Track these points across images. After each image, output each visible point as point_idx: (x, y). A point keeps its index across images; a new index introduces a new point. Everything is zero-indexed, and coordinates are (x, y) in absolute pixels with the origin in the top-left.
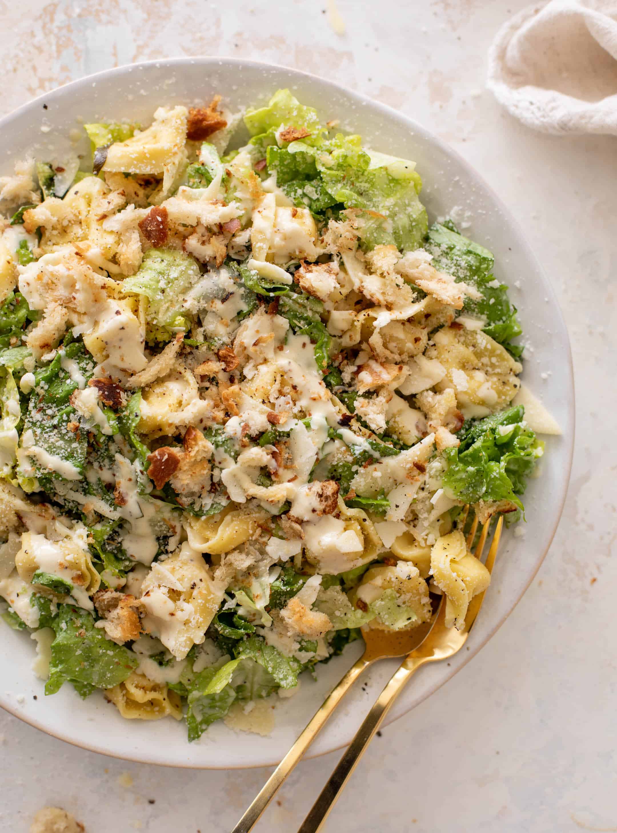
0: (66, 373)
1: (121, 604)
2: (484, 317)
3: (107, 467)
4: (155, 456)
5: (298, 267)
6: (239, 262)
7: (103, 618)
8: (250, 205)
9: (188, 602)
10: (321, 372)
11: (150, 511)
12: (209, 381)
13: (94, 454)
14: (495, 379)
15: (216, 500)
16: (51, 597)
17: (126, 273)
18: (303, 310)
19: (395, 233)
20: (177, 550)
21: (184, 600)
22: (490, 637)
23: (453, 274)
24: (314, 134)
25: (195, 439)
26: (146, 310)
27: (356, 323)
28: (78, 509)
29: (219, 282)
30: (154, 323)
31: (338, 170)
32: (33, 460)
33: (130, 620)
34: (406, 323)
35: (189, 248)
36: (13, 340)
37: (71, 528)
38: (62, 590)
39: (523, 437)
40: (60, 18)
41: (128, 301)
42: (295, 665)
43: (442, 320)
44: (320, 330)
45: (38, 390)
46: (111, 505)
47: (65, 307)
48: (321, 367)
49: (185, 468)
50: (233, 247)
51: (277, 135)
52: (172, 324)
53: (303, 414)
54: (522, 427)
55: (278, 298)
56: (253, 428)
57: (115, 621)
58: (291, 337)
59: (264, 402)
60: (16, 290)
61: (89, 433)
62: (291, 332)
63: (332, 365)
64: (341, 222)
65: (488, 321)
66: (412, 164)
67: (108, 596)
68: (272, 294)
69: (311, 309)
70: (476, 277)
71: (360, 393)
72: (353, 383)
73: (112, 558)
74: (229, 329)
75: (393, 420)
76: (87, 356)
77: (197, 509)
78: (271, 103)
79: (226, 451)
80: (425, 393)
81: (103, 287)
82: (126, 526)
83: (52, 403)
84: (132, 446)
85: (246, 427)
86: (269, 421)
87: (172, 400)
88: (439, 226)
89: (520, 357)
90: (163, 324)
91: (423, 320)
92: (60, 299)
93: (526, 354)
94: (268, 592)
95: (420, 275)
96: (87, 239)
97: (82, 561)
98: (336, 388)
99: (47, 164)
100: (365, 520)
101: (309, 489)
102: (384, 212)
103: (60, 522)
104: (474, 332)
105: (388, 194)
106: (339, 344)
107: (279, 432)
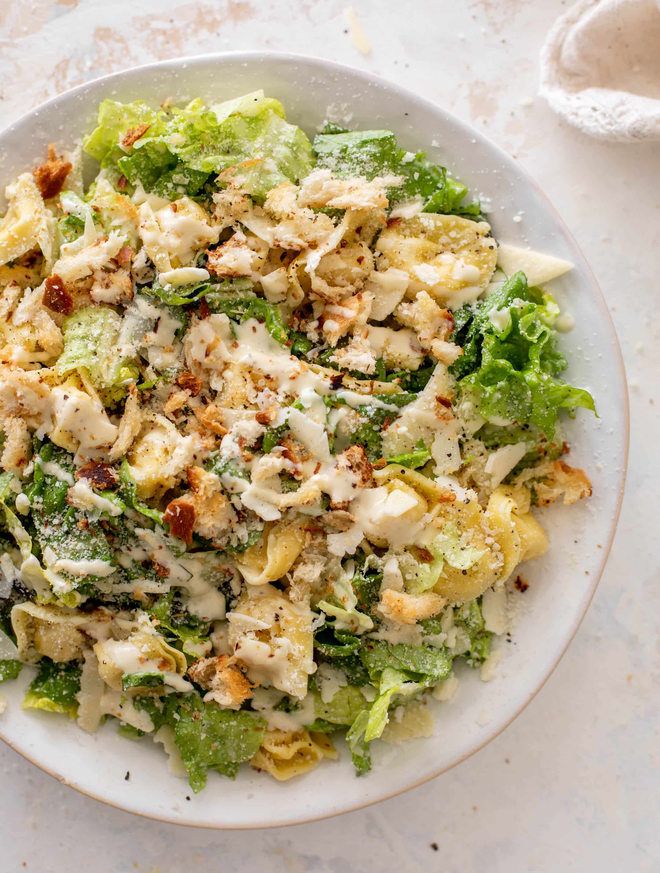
0: (52, 477)
1: (218, 669)
2: (418, 197)
3: (134, 545)
4: (169, 515)
5: (206, 258)
6: (150, 285)
7: (208, 690)
8: (132, 226)
9: (280, 636)
10: (284, 346)
11: (196, 567)
12: (184, 414)
13: (116, 540)
14: (465, 252)
15: (251, 528)
16: (150, 694)
17: (55, 354)
18: (234, 296)
19: (281, 168)
20: (243, 591)
21: (275, 636)
23: (361, 174)
24: (153, 124)
25: (197, 477)
26: (90, 380)
27: (291, 280)
28: (130, 600)
29: (141, 315)
30: (103, 387)
31: (194, 143)
32: (64, 574)
33: (234, 680)
34: (341, 250)
35: (97, 299)
37: (133, 619)
38: (155, 683)
41: (71, 381)
43: (376, 226)
44: (261, 307)
45: (35, 506)
46: (156, 581)
47: (20, 417)
48: (282, 342)
49: (202, 512)
50: (137, 275)
51: (120, 145)
52: (119, 379)
53: (290, 399)
55: (203, 298)
56: (248, 438)
57: (221, 687)
58: (238, 328)
59: (246, 407)
61: (100, 523)
62: (234, 323)
63: (291, 332)
64: (223, 191)
65: (424, 198)
66: (259, 94)
67: (201, 667)
68: (196, 299)
69: (241, 290)
70: (386, 163)
71: (334, 345)
72: (322, 338)
73: (187, 629)
74: (176, 353)
75: (385, 354)
76: (62, 451)
77: (236, 545)
78: (100, 120)
79: (232, 475)
80: (400, 308)
81: (41, 381)
82: (182, 592)
83: (54, 512)
85: (240, 441)
86: (260, 423)
87: (158, 452)
88: (321, 138)
89: (481, 213)
90: (112, 383)
91: (357, 236)
92: (12, 412)
93: (485, 208)
94: (351, 589)
95: (328, 196)
96: (7, 343)
97: (158, 647)
98: (310, 354)
100: (403, 472)
101: (337, 467)
102: (259, 155)
103: (120, 618)
104: (416, 218)
105: (253, 137)
106: (288, 307)
107: (277, 429)
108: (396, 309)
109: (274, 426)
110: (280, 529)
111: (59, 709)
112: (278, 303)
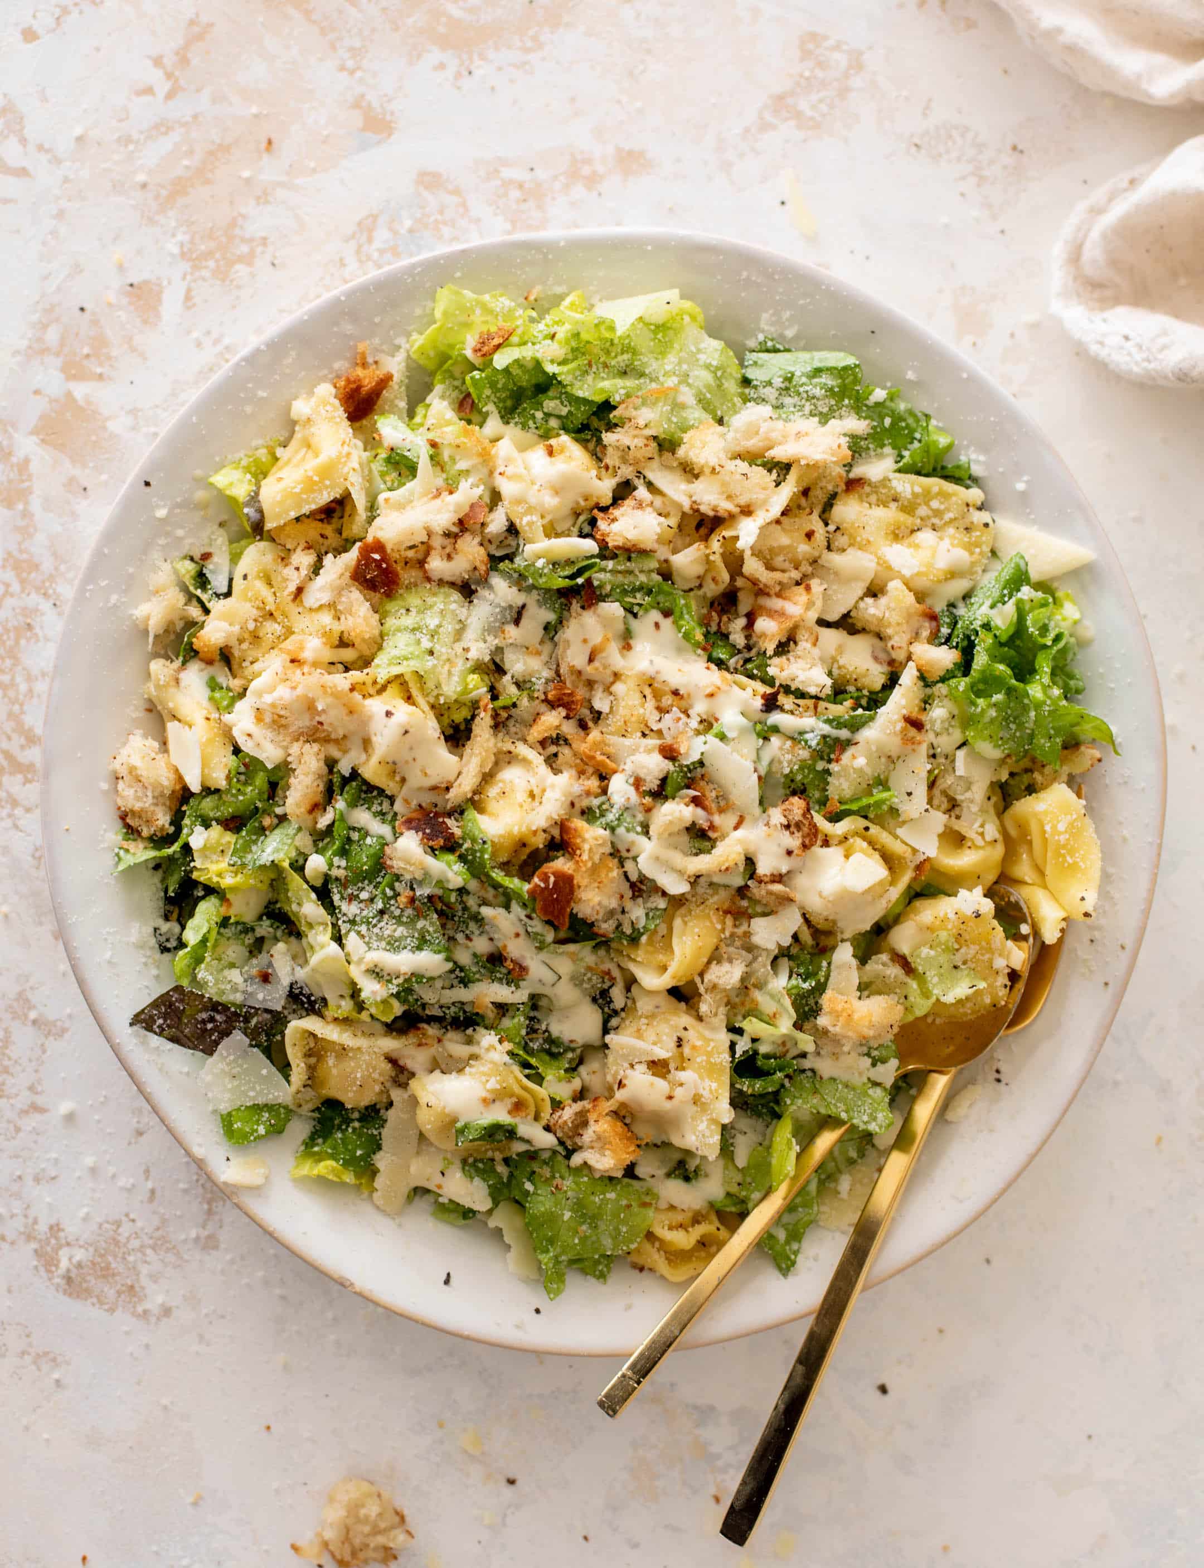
0: (359, 830)
1: (592, 1117)
2: (888, 450)
3: (477, 932)
4: (537, 886)
5: (593, 522)
6: (510, 557)
7: (577, 1149)
8: (485, 471)
9: (684, 1069)
10: (699, 651)
11: (565, 966)
12: (553, 743)
13: (449, 925)
14: (951, 531)
15: (649, 905)
16: (490, 1154)
17: (367, 652)
18: (631, 578)
19: (700, 401)
20: (629, 1003)
21: (677, 1069)
23: (812, 414)
24: (517, 327)
25: (577, 834)
26: (422, 689)
27: (712, 558)
28: (465, 1012)
29: (497, 601)
30: (442, 701)
31: (575, 358)
32: (376, 972)
33: (617, 1134)
34: (784, 519)
35: (435, 576)
36: (267, 821)
37: (469, 1041)
38: (500, 1136)
41: (392, 690)
43: (830, 487)
44: (669, 594)
45: (335, 873)
46: (508, 984)
47: (314, 741)
48: (697, 645)
49: (585, 882)
51: (469, 353)
52: (466, 691)
53: (707, 724)
55: (590, 580)
56: (648, 778)
57: (595, 1144)
58: (634, 624)
59: (644, 735)
60: (237, 751)
61: (430, 898)
62: (630, 616)
63: (709, 633)
64: (619, 429)
65: (896, 452)
66: (673, 294)
67: (568, 1113)
68: (580, 581)
69: (641, 571)
70: (846, 401)
71: (770, 652)
72: (752, 642)
73: (547, 1058)
74: (545, 657)
75: (836, 666)
76: (375, 793)
77: (628, 931)
78: (438, 314)
79: (628, 830)
80: (862, 605)
81: (352, 689)
82: (543, 1003)
83: (362, 882)
84: (496, 886)
85: (637, 783)
86: (665, 757)
87: (519, 796)
88: (754, 356)
89: (970, 477)
90: (454, 697)
91: (803, 502)
92: (302, 734)
93: (976, 470)
94: (787, 1002)
95: (766, 443)
96: (293, 633)
97: (511, 1080)
98: (732, 662)
99: (185, 558)
100: (867, 829)
101: (767, 824)
102: (671, 382)
103: (450, 1040)
104: (886, 480)
105: (661, 353)
106: (704, 597)
107: (687, 766)
108: (856, 607)
109: (686, 762)
110: (690, 911)
111: (349, 1178)
112: (691, 590)
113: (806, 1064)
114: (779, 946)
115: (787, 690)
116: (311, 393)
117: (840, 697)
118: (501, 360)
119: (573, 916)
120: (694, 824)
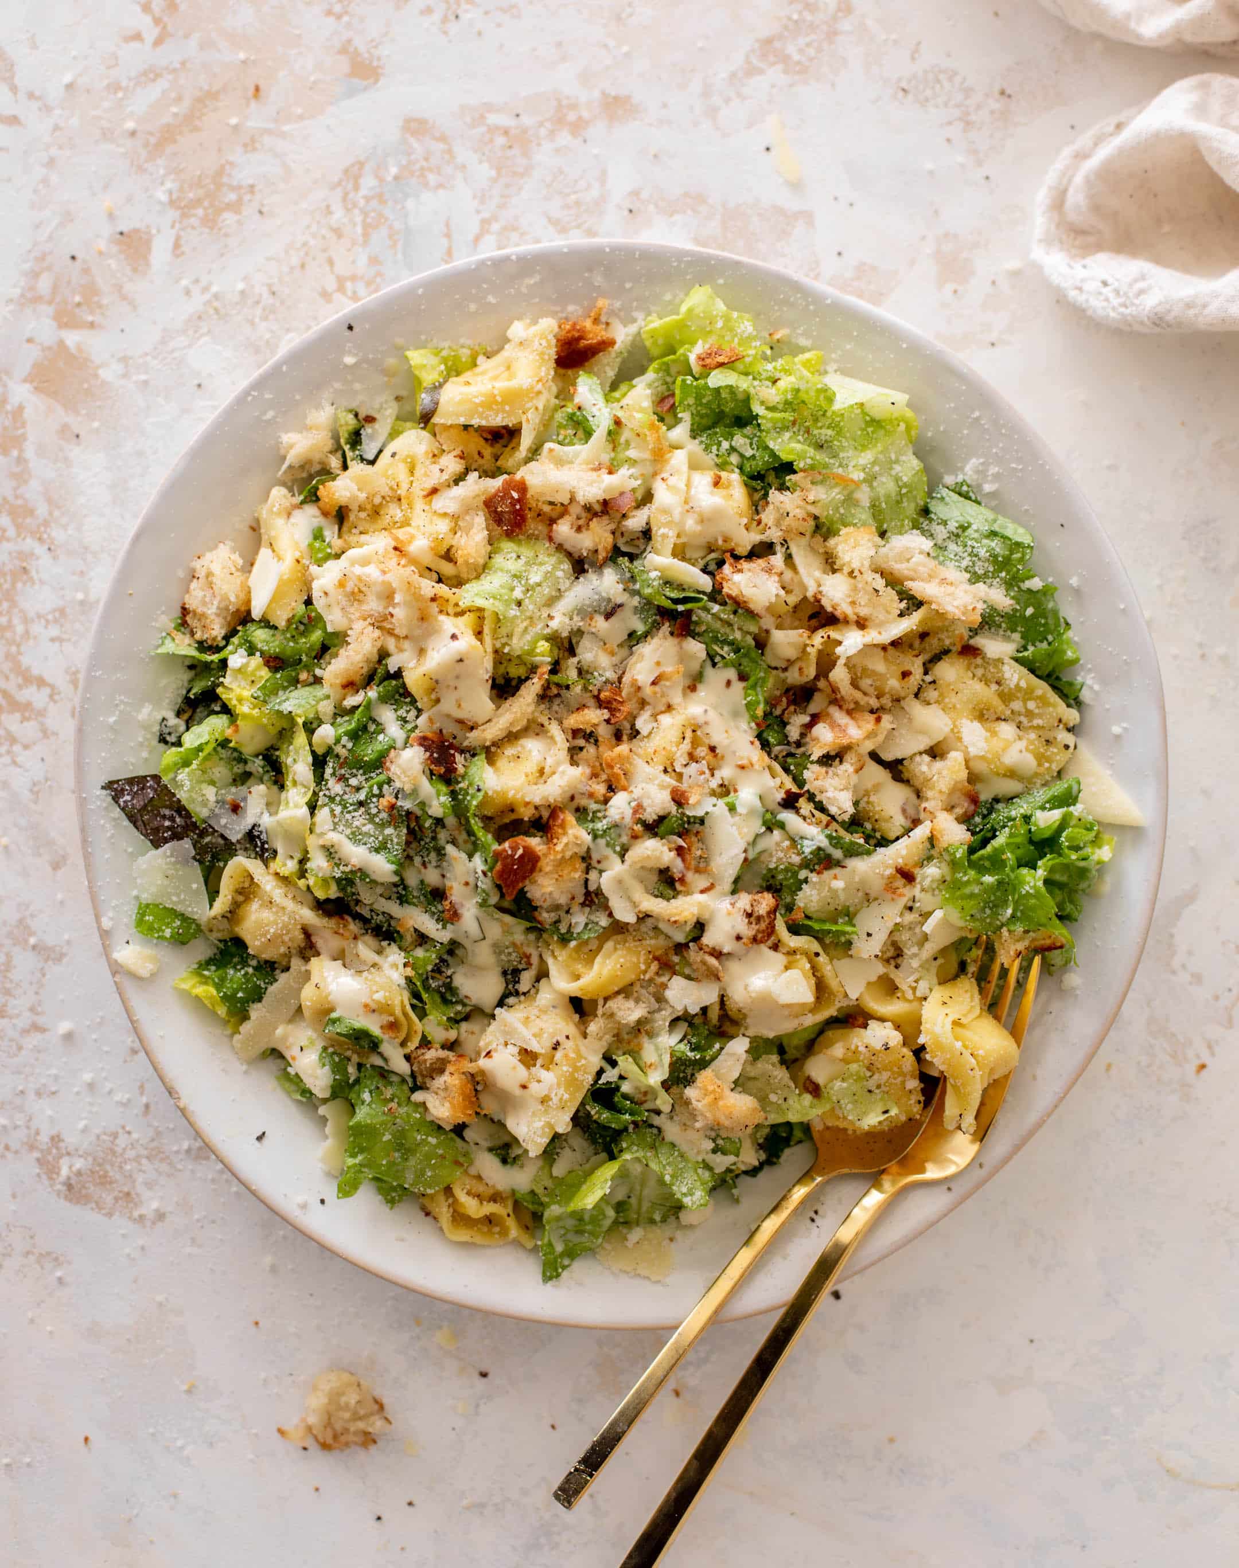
0: (378, 724)
1: (450, 1068)
2: (1016, 636)
3: (434, 864)
4: (505, 850)
5: (721, 563)
6: (632, 557)
7: (423, 1087)
8: (649, 469)
9: (548, 1069)
10: (753, 725)
11: (494, 931)
12: (583, 737)
13: (414, 845)
14: (1033, 735)
15: (593, 918)
16: (349, 1053)
17: (464, 576)
18: (728, 630)
19: (873, 506)
20: (533, 991)
21: (543, 1066)
22: (1017, 1148)
23: (966, 570)
24: (748, 356)
25: (563, 826)
26: (494, 632)
27: (809, 649)
28: (389, 925)
29: (601, 588)
30: (506, 650)
31: (786, 411)
32: (330, 851)
33: (463, 1093)
34: (890, 648)
35: (559, 538)
36: (303, 676)
37: (380, 952)
38: (365, 1043)
39: (1077, 830)
40: (368, 182)
41: (468, 619)
42: (707, 1175)
43: (947, 642)
44: (753, 661)
45: (338, 749)
46: (438, 921)
47: (378, 628)
48: (753, 718)
49: (548, 869)
50: (622, 534)
51: (692, 358)
52: (531, 652)
53: (725, 790)
54: (1076, 814)
55: (689, 612)
56: (649, 810)
57: (440, 1092)
58: (709, 671)
59: (665, 771)
60: (308, 602)
61: (409, 813)
62: (709, 663)
63: (771, 713)
64: (788, 493)
65: (1023, 642)
66: (902, 398)
67: (431, 1055)
68: (681, 608)
69: (740, 629)
70: (1003, 574)
71: (814, 757)
72: (804, 741)
73: (438, 1000)
74: (616, 660)
75: (868, 800)
76: (408, 700)
77: (563, 931)
79: (608, 845)
80: (918, 758)
81: (432, 599)
82: (459, 952)
83: (358, 769)
84: (470, 833)
85: (639, 808)
86: (674, 800)
87: (530, 766)
88: (945, 493)
89: (1076, 699)
90: (518, 653)
91: (917, 643)
92: (371, 616)
93: (1085, 695)
94: (667, 1060)
95: (911, 574)
96: (409, 525)
97: (397, 1002)
98: (777, 749)
99: (351, 411)
100: (817, 954)
101: (733, 904)
102: (857, 475)
103: (365, 943)
104: (1000, 661)
105: (863, 446)
106: (784, 681)
107: (689, 817)
108: (911, 757)
109: (688, 813)
110: (625, 941)
111: (222, 1011)
112: (776, 668)
113: (657, 1120)
114: (686, 1011)
115: (811, 797)
116: (535, 322)
117: (854, 828)
118: (717, 379)
119: (522, 893)
120: (668, 869)
